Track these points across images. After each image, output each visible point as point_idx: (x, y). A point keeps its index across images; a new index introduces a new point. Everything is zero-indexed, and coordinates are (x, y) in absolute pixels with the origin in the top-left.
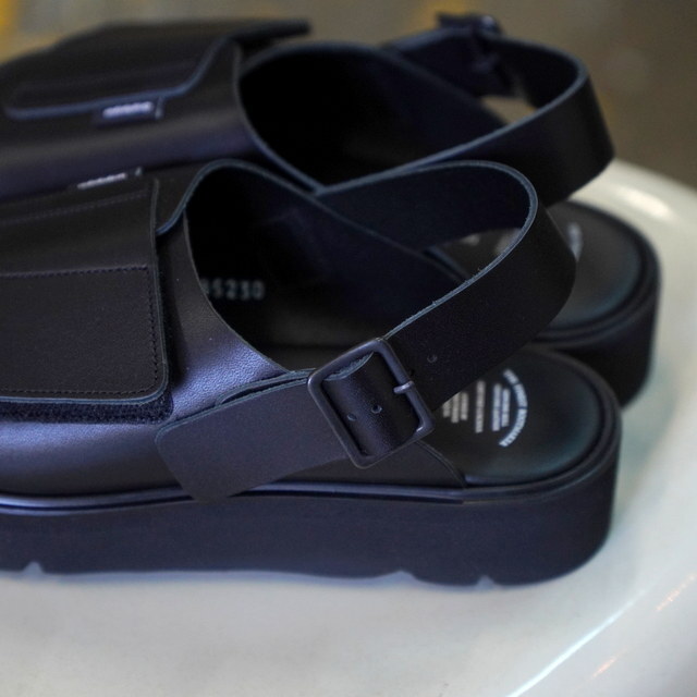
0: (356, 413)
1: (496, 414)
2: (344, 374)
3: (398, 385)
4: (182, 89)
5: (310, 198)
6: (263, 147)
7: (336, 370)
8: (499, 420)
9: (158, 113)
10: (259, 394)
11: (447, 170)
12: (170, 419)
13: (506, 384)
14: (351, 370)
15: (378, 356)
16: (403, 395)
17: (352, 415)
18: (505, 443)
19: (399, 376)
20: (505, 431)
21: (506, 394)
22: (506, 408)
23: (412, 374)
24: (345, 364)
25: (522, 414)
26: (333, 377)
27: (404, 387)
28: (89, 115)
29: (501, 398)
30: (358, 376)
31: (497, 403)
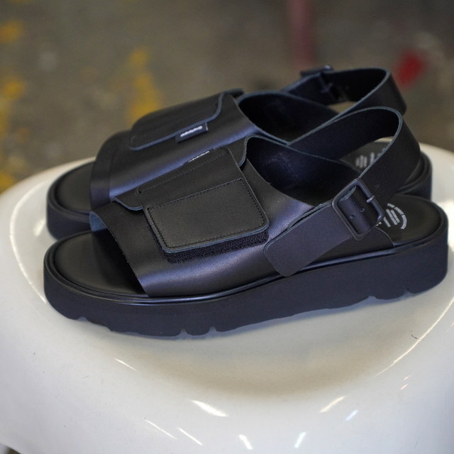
0: (354, 214)
1: (393, 219)
2: (347, 197)
3: (368, 198)
4: (214, 117)
5: (287, 146)
6: (260, 130)
7: (343, 196)
8: (396, 221)
9: (207, 129)
10: (308, 217)
11: (349, 117)
12: (269, 240)
13: (390, 209)
14: (349, 194)
15: (358, 188)
16: (370, 203)
17: (353, 216)
18: (403, 227)
19: (368, 195)
20: (401, 224)
21: (392, 211)
22: (395, 216)
23: (373, 193)
24: (346, 193)
25: (404, 217)
26: (342, 199)
27: (371, 199)
28: (174, 138)
29: (391, 214)
30: (352, 197)
31: (391, 216)
